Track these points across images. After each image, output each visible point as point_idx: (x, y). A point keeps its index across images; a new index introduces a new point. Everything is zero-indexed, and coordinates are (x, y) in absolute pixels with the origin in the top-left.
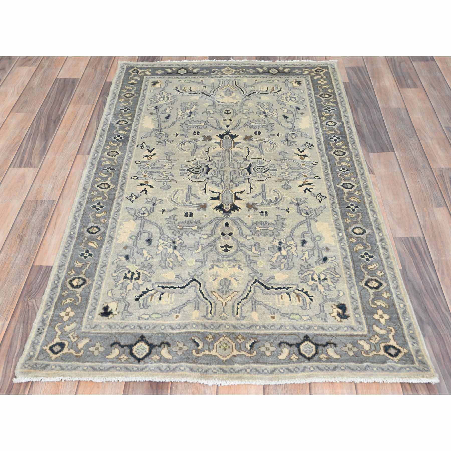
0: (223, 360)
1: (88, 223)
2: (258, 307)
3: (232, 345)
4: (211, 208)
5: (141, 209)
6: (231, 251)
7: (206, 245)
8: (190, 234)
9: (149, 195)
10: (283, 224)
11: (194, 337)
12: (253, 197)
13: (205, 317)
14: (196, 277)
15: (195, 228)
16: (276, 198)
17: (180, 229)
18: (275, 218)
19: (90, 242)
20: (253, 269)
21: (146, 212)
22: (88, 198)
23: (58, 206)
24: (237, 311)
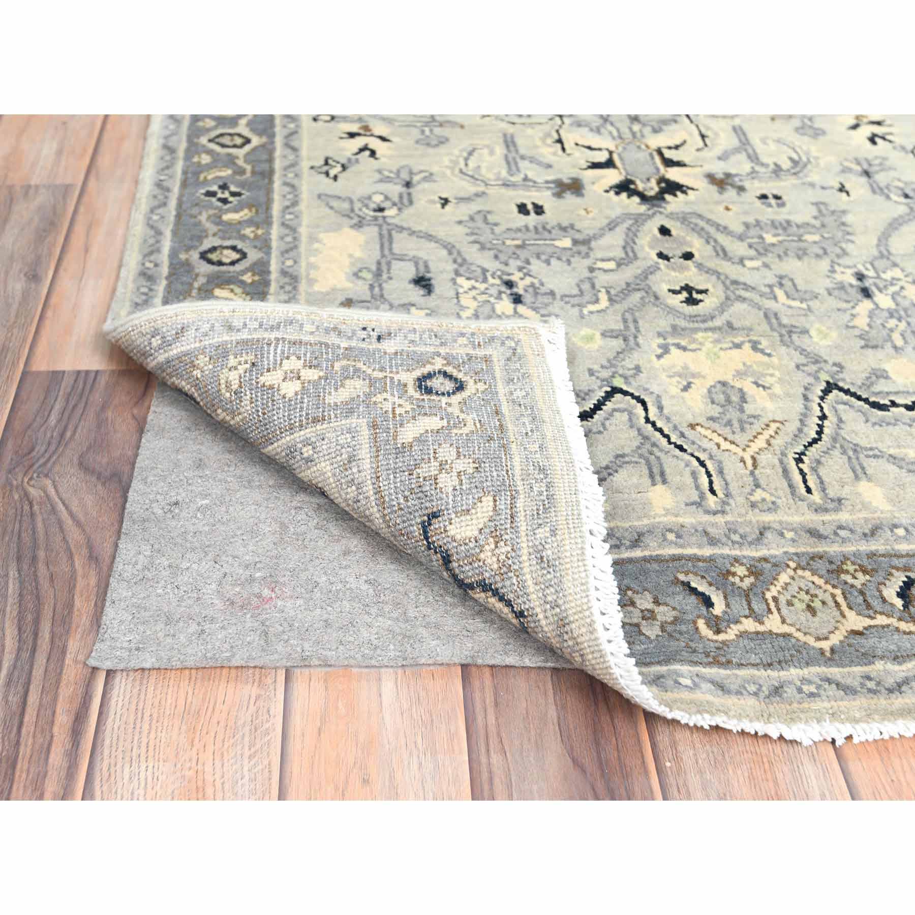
0: (822, 652)
1: (200, 239)
2: (872, 465)
3: (833, 596)
4: (599, 188)
5: (370, 198)
6: (708, 303)
7: (619, 289)
8: (554, 261)
9: (383, 160)
10: (843, 224)
11: (686, 573)
12: (720, 158)
13: (698, 504)
14: (618, 383)
15: (567, 243)
16: (791, 159)
17: (518, 247)
18: (814, 211)
19: (219, 286)
20: (803, 351)
21: (386, 204)
22: (185, 173)
23: (85, 199)
24: (805, 481)
